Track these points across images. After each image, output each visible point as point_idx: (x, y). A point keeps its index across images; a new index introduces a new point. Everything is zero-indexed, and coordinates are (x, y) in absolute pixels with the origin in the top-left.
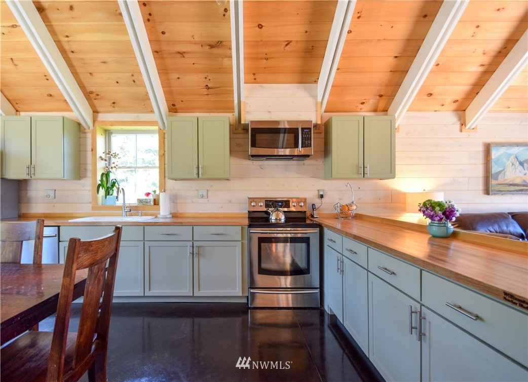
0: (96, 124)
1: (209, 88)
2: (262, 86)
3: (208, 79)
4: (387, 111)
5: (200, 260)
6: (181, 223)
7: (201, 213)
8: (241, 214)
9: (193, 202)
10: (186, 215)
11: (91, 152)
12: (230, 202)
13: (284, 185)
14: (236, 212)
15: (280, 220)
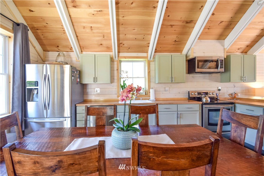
0: (119, 57)
1: (176, 42)
2: (201, 41)
3: (178, 37)
4: (247, 53)
5: (181, 120)
6: (172, 103)
7: (167, 98)
8: (185, 98)
9: (163, 93)
10: (160, 99)
11: (116, 71)
12: (179, 93)
13: (203, 85)
14: (182, 97)
15: (208, 101)
